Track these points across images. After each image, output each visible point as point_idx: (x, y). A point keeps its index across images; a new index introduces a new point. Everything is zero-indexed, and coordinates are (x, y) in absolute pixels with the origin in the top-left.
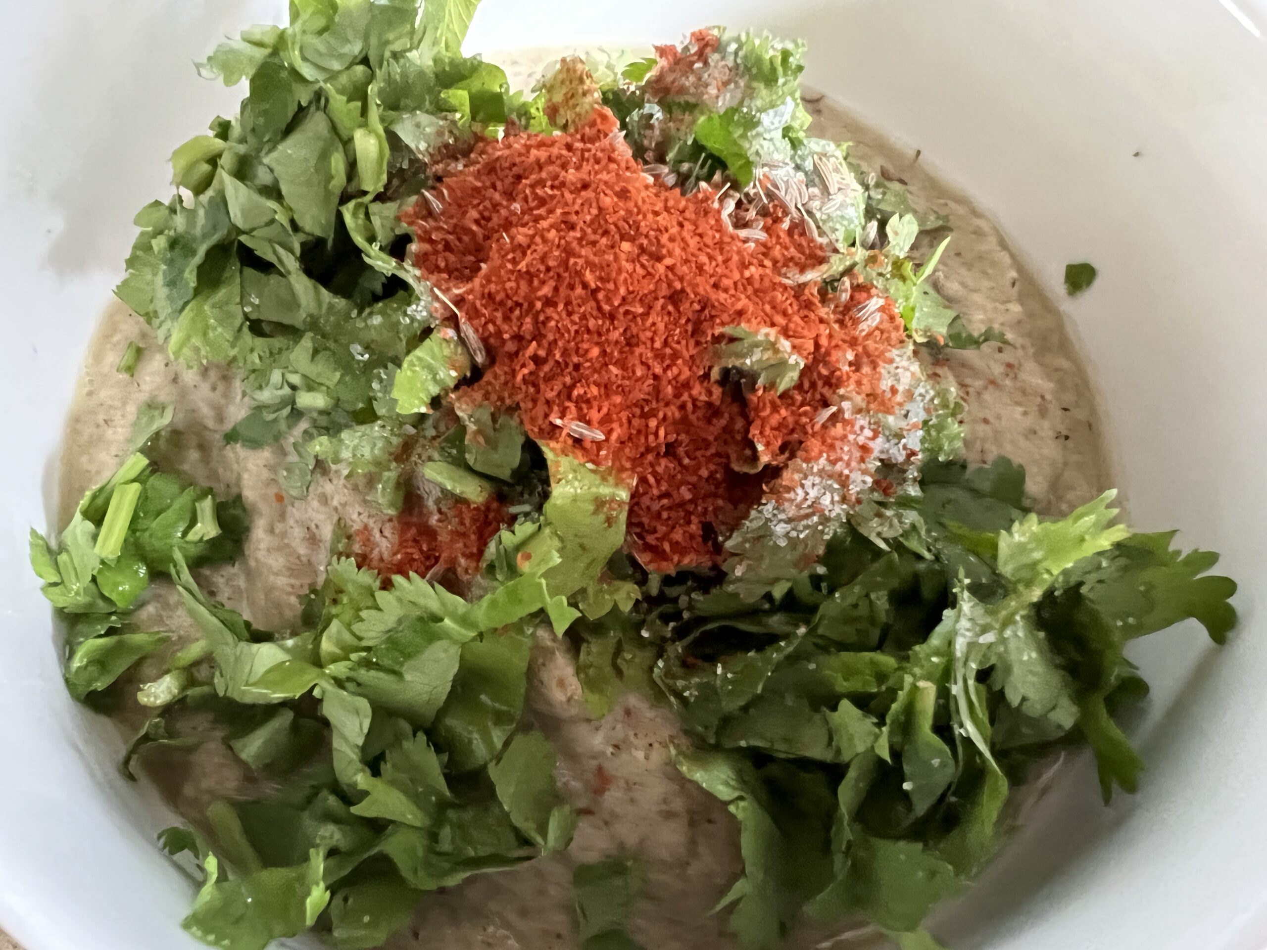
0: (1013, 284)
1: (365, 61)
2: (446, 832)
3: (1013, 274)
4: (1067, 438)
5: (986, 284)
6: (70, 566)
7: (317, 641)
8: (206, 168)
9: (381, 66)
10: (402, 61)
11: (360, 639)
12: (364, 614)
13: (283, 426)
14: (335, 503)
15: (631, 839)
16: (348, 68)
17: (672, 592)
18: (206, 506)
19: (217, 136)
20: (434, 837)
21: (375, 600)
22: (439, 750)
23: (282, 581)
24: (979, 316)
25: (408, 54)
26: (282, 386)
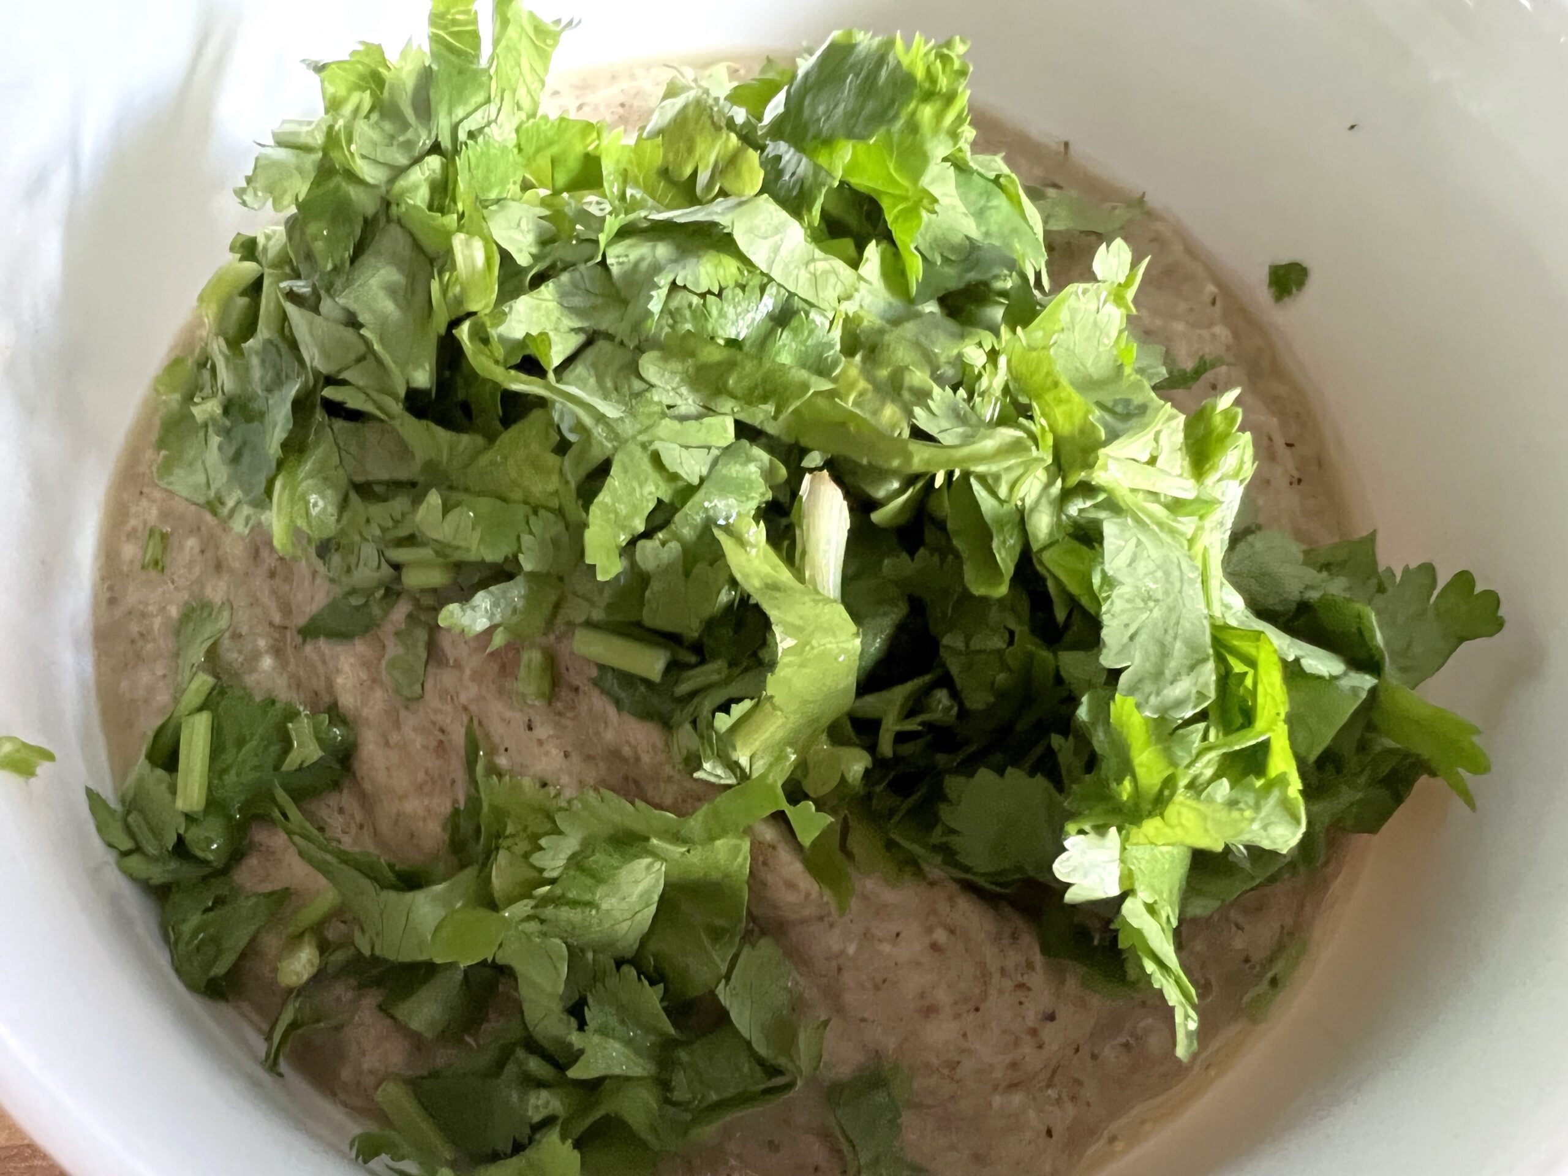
0: (1214, 303)
1: (436, 148)
2: (680, 1079)
3: (1211, 288)
4: (1300, 481)
5: (1182, 307)
6: (145, 829)
7: (485, 881)
8: (243, 301)
11: (541, 870)
12: (543, 842)
13: (376, 611)
14: (463, 698)
15: (889, 1044)
18: (301, 728)
19: (242, 259)
20: (663, 1085)
21: (554, 822)
22: (652, 983)
23: (413, 806)
25: (487, 130)
26: (379, 567)
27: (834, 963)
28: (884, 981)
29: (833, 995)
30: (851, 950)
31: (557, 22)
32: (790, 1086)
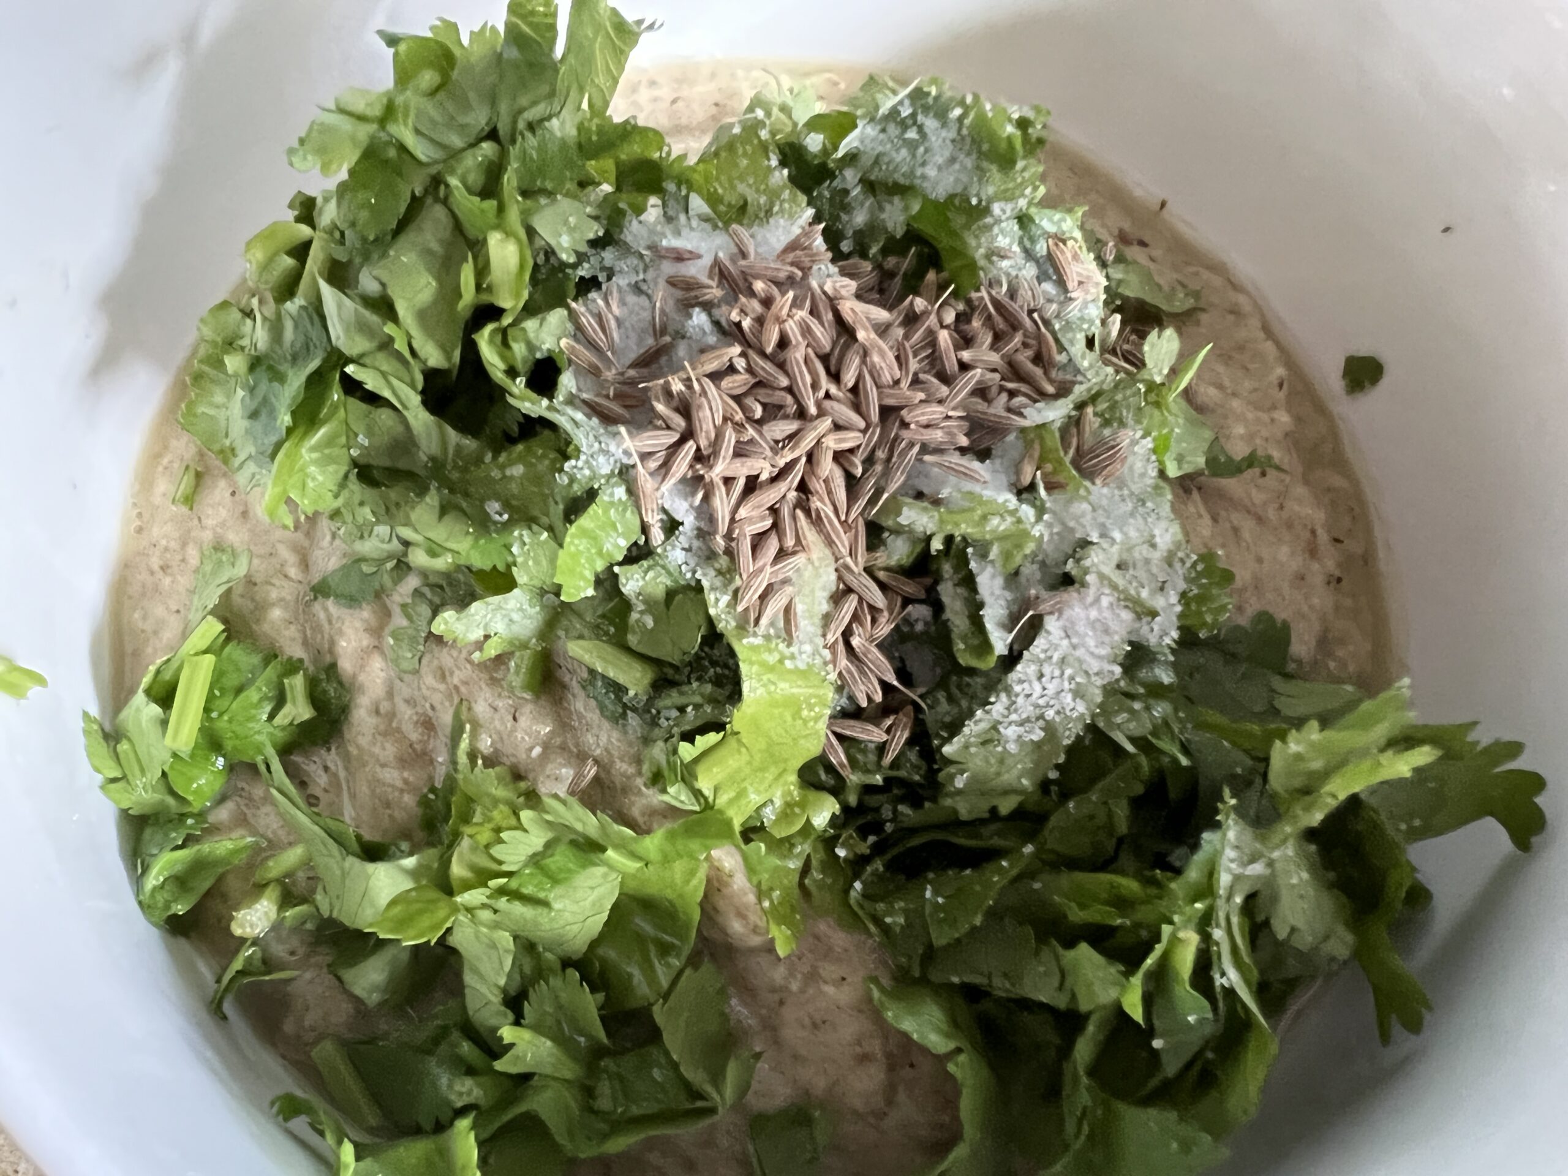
0: (1281, 385)
1: (494, 136)
2: (604, 1086)
3: (1280, 371)
4: (1339, 580)
5: (1248, 384)
6: (132, 756)
7: (446, 863)
8: (289, 262)
9: (513, 141)
10: (539, 132)
11: (500, 863)
12: (504, 835)
13: (387, 580)
14: (456, 681)
15: (820, 1084)
16: (474, 145)
17: (873, 800)
18: (297, 684)
19: (298, 220)
20: (588, 1092)
21: (518, 819)
22: (593, 990)
23: (392, 776)
24: (1240, 430)
25: (547, 124)
26: (390, 540)
27: (776, 997)
28: (824, 1022)
29: (771, 1028)
30: (795, 986)
31: (640, 22)
32: (712, 1111)
